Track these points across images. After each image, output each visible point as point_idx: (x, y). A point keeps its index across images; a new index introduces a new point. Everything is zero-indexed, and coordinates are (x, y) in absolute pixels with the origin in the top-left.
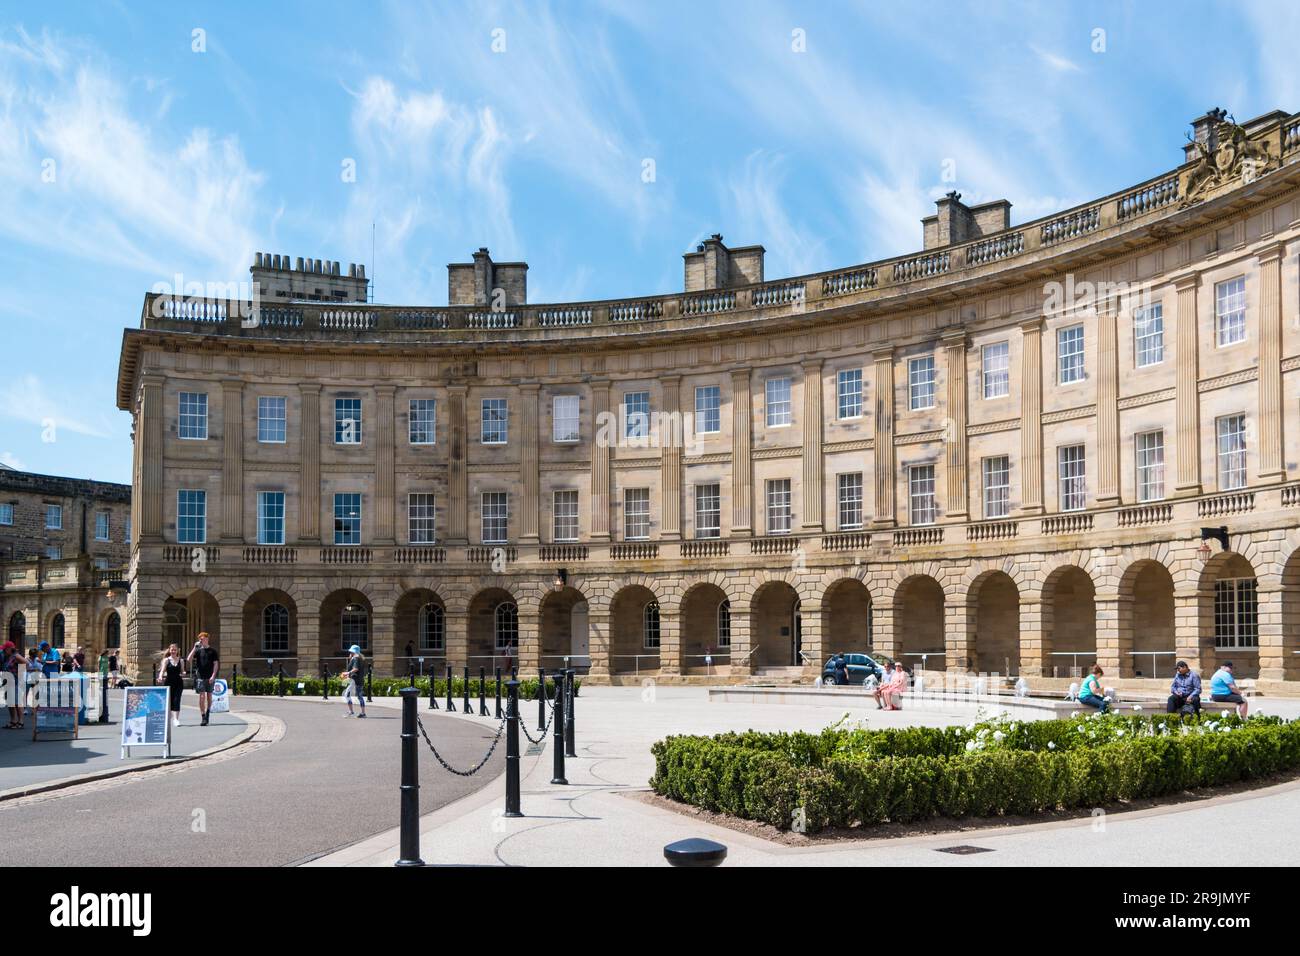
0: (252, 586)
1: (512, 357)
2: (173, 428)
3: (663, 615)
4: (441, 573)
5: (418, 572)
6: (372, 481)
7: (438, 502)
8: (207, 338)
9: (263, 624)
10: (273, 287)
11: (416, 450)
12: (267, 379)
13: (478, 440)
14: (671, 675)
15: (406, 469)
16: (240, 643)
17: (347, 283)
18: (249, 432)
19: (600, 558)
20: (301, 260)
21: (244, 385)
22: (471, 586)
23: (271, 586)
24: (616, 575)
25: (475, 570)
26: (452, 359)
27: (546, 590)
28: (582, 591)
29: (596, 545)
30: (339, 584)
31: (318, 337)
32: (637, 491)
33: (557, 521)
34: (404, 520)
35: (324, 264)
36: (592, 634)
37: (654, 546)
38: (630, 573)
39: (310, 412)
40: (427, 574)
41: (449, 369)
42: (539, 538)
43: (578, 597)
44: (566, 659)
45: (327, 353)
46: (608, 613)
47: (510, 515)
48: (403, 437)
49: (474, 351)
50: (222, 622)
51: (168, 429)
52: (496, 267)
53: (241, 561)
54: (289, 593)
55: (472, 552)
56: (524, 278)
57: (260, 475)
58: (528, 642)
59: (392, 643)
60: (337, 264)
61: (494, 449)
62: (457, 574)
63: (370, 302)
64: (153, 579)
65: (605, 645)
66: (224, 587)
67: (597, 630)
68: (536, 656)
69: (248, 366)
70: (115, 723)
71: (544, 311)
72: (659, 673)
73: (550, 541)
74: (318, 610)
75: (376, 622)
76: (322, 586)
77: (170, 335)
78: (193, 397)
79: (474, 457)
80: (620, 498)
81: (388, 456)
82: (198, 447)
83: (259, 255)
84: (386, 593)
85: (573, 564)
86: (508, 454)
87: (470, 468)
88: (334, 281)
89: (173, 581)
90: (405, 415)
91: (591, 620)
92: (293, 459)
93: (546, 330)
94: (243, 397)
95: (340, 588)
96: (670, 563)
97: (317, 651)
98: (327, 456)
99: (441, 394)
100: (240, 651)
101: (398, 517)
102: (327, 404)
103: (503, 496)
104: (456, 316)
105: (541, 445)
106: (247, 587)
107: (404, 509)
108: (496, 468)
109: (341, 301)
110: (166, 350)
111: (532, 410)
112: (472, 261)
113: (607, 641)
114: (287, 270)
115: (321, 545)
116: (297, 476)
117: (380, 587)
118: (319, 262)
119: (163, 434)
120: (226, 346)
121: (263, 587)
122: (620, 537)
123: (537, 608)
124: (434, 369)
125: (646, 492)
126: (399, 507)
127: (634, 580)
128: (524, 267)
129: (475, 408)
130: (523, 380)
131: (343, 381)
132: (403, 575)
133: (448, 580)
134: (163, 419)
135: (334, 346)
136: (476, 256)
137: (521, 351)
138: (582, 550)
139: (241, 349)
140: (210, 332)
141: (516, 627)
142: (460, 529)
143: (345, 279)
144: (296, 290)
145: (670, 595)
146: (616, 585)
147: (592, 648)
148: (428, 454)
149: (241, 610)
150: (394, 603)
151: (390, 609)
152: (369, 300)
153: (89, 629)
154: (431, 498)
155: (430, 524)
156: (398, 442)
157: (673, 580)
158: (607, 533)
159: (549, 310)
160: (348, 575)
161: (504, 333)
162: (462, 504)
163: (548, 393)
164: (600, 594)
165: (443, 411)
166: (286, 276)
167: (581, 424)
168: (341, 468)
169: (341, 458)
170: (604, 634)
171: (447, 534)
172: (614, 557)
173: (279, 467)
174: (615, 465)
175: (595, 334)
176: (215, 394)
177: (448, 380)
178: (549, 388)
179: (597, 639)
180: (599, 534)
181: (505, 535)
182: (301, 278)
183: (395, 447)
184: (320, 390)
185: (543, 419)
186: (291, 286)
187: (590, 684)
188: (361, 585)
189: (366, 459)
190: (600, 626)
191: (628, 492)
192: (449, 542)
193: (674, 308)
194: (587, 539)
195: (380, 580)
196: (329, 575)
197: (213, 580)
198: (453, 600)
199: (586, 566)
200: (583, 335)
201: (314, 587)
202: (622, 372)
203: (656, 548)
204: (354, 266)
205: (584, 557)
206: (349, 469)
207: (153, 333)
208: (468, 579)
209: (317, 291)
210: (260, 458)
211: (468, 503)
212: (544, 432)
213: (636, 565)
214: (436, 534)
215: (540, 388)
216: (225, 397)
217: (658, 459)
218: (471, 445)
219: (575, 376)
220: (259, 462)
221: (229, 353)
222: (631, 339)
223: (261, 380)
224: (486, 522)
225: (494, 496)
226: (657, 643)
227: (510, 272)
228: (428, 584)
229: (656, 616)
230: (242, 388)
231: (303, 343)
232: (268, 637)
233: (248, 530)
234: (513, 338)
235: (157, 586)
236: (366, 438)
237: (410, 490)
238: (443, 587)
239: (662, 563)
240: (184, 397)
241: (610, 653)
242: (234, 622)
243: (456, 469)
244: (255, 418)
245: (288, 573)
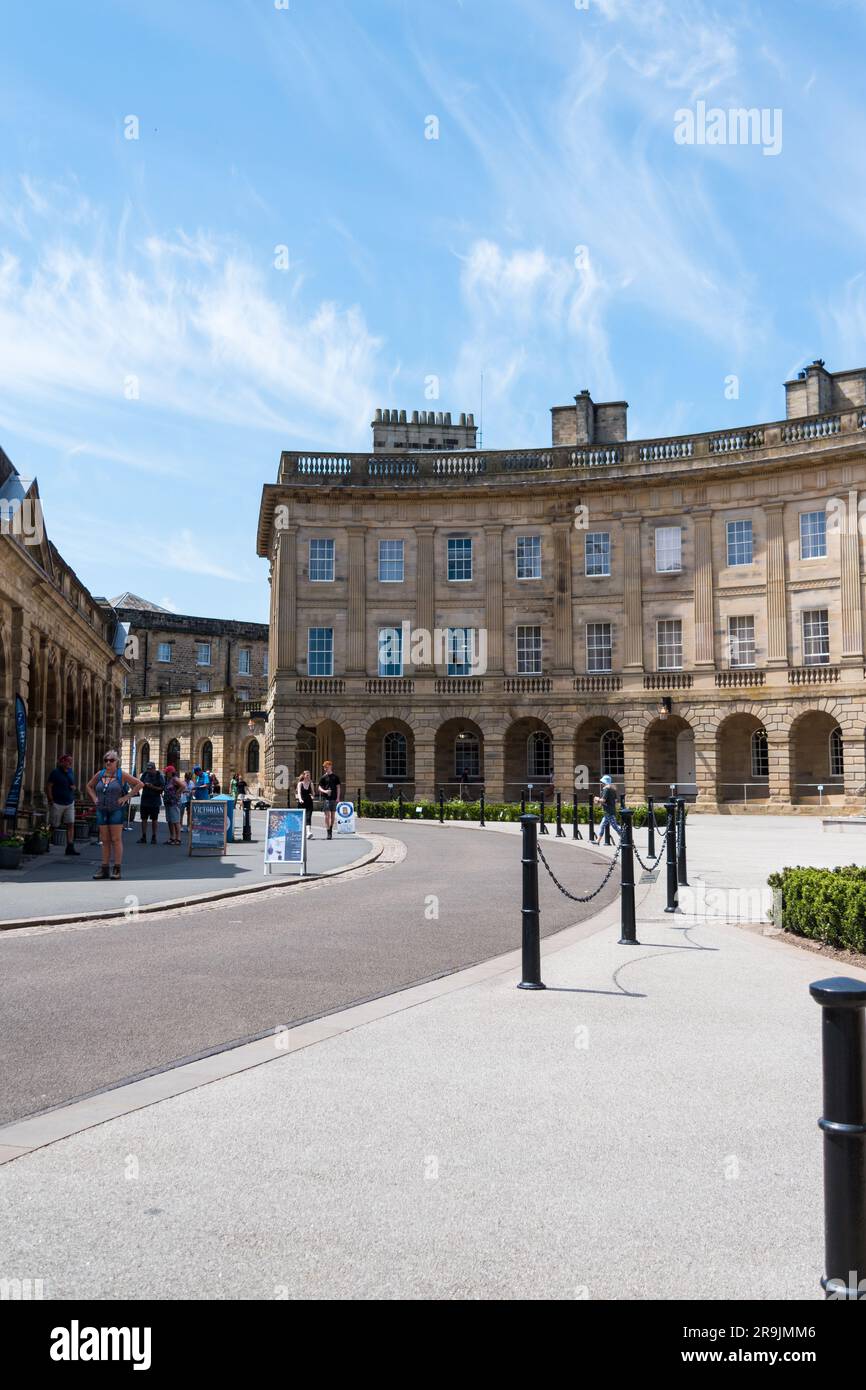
0: (375, 715)
1: (614, 493)
2: (305, 572)
3: (772, 743)
4: (548, 702)
5: (526, 701)
6: (482, 616)
7: (544, 634)
8: (334, 489)
9: (384, 751)
10: (392, 439)
11: (523, 585)
12: (386, 524)
13: (582, 574)
14: (782, 804)
15: (514, 603)
16: (363, 769)
17: (458, 432)
18: (371, 573)
19: (705, 686)
20: (416, 413)
21: (367, 530)
22: (578, 715)
23: (391, 715)
24: (721, 702)
25: (581, 699)
26: (557, 497)
27: (651, 718)
28: (687, 719)
29: (700, 673)
30: (452, 713)
31: (432, 483)
32: (742, 618)
33: (661, 650)
34: (512, 651)
35: (436, 415)
36: (698, 762)
37: (759, 674)
38: (736, 700)
39: (425, 552)
40: (535, 703)
41: (553, 507)
42: (643, 667)
43: (684, 725)
44: (673, 786)
45: (441, 497)
46: (715, 741)
47: (614, 645)
48: (511, 572)
49: (577, 489)
50: (348, 749)
51: (300, 573)
52: (597, 408)
53: (364, 692)
54: (407, 722)
55: (578, 681)
56: (624, 416)
57: (381, 612)
58: (634, 769)
59: (502, 770)
60: (449, 415)
61: (597, 581)
62: (563, 703)
63: (479, 448)
64: (288, 709)
65: (712, 773)
66: (349, 716)
67: (703, 758)
68: (642, 784)
69: (369, 513)
70: (256, 842)
71: (645, 446)
72: (768, 802)
73: (655, 670)
74: (433, 738)
75: (487, 749)
76: (436, 715)
77: (302, 488)
78: (322, 543)
79: (578, 590)
80: (724, 625)
81: (496, 591)
82: (327, 588)
83: (379, 411)
84: (496, 721)
85: (678, 693)
86: (611, 585)
87: (574, 601)
88: (446, 431)
89: (305, 711)
90: (513, 552)
91: (697, 748)
92: (411, 596)
93: (647, 465)
94: (365, 541)
95: (453, 716)
96: (777, 691)
97: (433, 776)
98: (442, 593)
99: (546, 531)
100: (364, 776)
101: (507, 649)
102: (440, 544)
103: (607, 626)
104: (559, 456)
105: (643, 576)
106: (369, 716)
107: (512, 641)
108: (600, 599)
109: (452, 448)
110: (299, 502)
111: (634, 542)
112: (574, 403)
113: (714, 770)
114: (404, 423)
115: (436, 677)
116: (413, 613)
117: (490, 716)
118: (432, 414)
119: (296, 577)
120: (350, 496)
121: (384, 716)
122: (725, 666)
123: (642, 736)
124: (539, 508)
125: (751, 619)
126: (508, 640)
127: (740, 708)
128: (624, 405)
129: (579, 543)
130: (625, 514)
131: (456, 523)
132: (512, 704)
133: (554, 708)
134: (296, 563)
135: (447, 490)
136: (577, 398)
137: (623, 486)
138: (686, 679)
139: (364, 497)
140: (335, 484)
141: (621, 754)
142: (566, 659)
143: (456, 428)
144: (412, 441)
145: (778, 723)
146: (722, 713)
147: (698, 776)
148: (535, 588)
149: (364, 738)
150: (504, 732)
151: (500, 737)
152: (478, 446)
153: (233, 755)
154: (537, 630)
155: (537, 655)
156: (507, 577)
157: (781, 707)
158: (712, 661)
159: (650, 445)
160: (461, 705)
161: (605, 470)
162: (567, 636)
163: (650, 525)
164: (706, 722)
165: (548, 546)
166: (403, 429)
167: (683, 554)
168: (453, 604)
169: (455, 595)
170: (710, 761)
171: (553, 664)
172: (720, 685)
173: (397, 605)
174: (718, 594)
175: (696, 466)
176: (341, 540)
177: (553, 517)
178: (650, 521)
179: (704, 767)
180: (703, 662)
181: (609, 664)
182: (416, 430)
183: (503, 583)
184: (434, 532)
185: (645, 551)
186: (407, 437)
187: (698, 812)
188: (472, 714)
189: (477, 595)
190: (706, 754)
191: (733, 620)
192: (556, 672)
193: (775, 436)
194: (691, 668)
195: (490, 709)
196: (444, 705)
197: (339, 710)
198: (560, 729)
199: (690, 694)
200: (684, 467)
201: (430, 716)
202: (724, 502)
203: (762, 676)
204: (464, 415)
205: (689, 686)
206: (461, 604)
207: (289, 488)
208: (574, 708)
209: (431, 440)
210: (381, 597)
211: (573, 634)
212: (646, 564)
213: (742, 693)
214: (543, 665)
215: (643, 521)
216: (349, 543)
217: (763, 586)
218: (575, 578)
219: (676, 508)
220: (379, 601)
221: (353, 502)
222: (732, 469)
223: (381, 525)
224: (591, 653)
225: (599, 627)
226: (766, 772)
227: (610, 411)
228: (536, 713)
229: (764, 744)
230: (365, 533)
231: (418, 489)
232: (388, 763)
233: (370, 664)
234: (614, 474)
235: (292, 716)
236: (477, 575)
237: (518, 623)
238: (549, 716)
239: (769, 691)
240: (314, 543)
241: (717, 781)
242: (358, 749)
243: (561, 601)
244: (376, 560)
245: (407, 703)
